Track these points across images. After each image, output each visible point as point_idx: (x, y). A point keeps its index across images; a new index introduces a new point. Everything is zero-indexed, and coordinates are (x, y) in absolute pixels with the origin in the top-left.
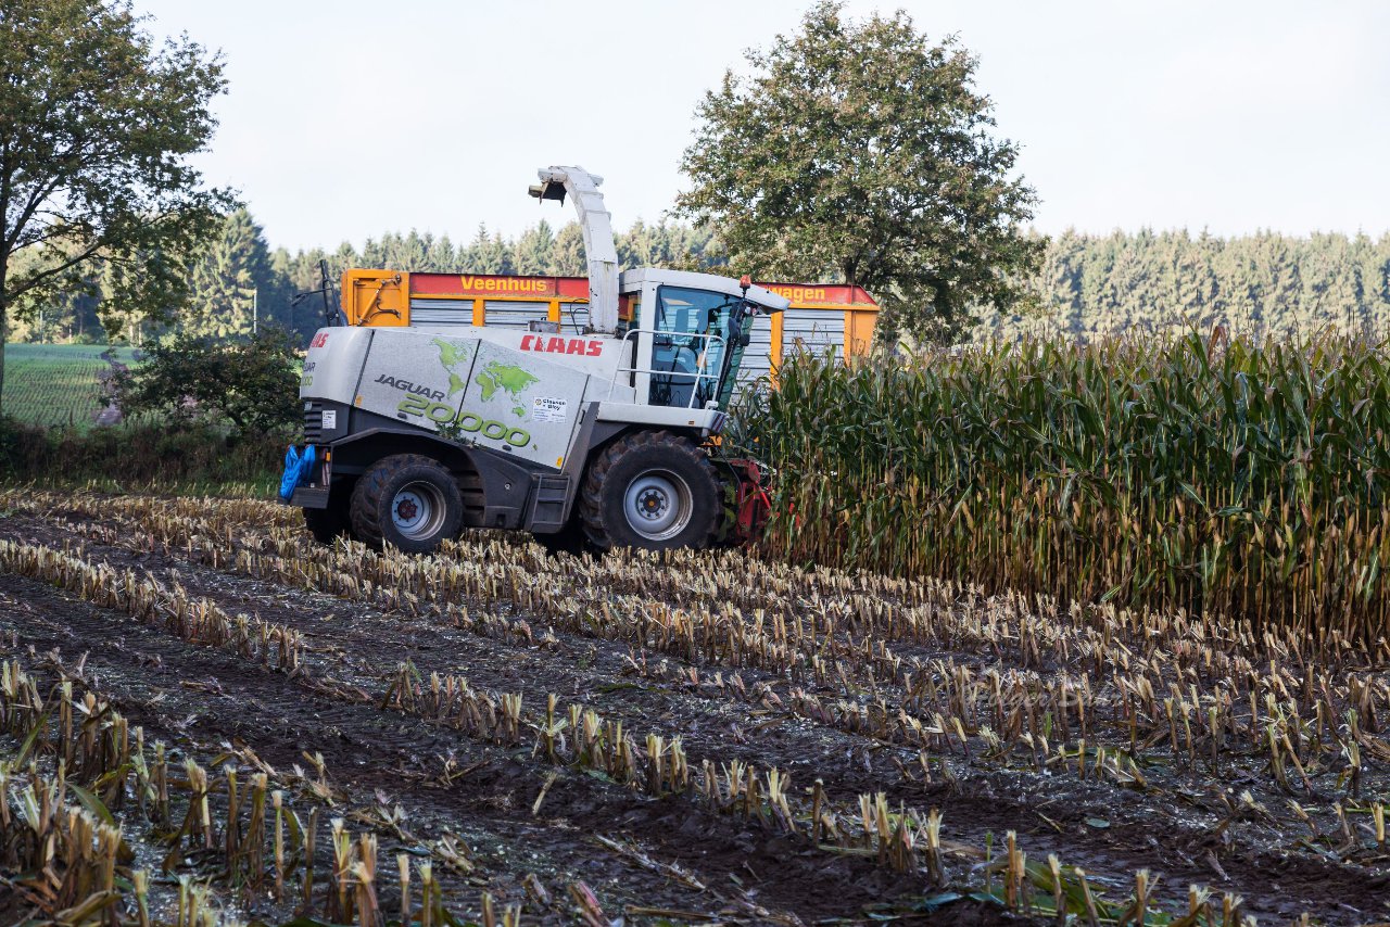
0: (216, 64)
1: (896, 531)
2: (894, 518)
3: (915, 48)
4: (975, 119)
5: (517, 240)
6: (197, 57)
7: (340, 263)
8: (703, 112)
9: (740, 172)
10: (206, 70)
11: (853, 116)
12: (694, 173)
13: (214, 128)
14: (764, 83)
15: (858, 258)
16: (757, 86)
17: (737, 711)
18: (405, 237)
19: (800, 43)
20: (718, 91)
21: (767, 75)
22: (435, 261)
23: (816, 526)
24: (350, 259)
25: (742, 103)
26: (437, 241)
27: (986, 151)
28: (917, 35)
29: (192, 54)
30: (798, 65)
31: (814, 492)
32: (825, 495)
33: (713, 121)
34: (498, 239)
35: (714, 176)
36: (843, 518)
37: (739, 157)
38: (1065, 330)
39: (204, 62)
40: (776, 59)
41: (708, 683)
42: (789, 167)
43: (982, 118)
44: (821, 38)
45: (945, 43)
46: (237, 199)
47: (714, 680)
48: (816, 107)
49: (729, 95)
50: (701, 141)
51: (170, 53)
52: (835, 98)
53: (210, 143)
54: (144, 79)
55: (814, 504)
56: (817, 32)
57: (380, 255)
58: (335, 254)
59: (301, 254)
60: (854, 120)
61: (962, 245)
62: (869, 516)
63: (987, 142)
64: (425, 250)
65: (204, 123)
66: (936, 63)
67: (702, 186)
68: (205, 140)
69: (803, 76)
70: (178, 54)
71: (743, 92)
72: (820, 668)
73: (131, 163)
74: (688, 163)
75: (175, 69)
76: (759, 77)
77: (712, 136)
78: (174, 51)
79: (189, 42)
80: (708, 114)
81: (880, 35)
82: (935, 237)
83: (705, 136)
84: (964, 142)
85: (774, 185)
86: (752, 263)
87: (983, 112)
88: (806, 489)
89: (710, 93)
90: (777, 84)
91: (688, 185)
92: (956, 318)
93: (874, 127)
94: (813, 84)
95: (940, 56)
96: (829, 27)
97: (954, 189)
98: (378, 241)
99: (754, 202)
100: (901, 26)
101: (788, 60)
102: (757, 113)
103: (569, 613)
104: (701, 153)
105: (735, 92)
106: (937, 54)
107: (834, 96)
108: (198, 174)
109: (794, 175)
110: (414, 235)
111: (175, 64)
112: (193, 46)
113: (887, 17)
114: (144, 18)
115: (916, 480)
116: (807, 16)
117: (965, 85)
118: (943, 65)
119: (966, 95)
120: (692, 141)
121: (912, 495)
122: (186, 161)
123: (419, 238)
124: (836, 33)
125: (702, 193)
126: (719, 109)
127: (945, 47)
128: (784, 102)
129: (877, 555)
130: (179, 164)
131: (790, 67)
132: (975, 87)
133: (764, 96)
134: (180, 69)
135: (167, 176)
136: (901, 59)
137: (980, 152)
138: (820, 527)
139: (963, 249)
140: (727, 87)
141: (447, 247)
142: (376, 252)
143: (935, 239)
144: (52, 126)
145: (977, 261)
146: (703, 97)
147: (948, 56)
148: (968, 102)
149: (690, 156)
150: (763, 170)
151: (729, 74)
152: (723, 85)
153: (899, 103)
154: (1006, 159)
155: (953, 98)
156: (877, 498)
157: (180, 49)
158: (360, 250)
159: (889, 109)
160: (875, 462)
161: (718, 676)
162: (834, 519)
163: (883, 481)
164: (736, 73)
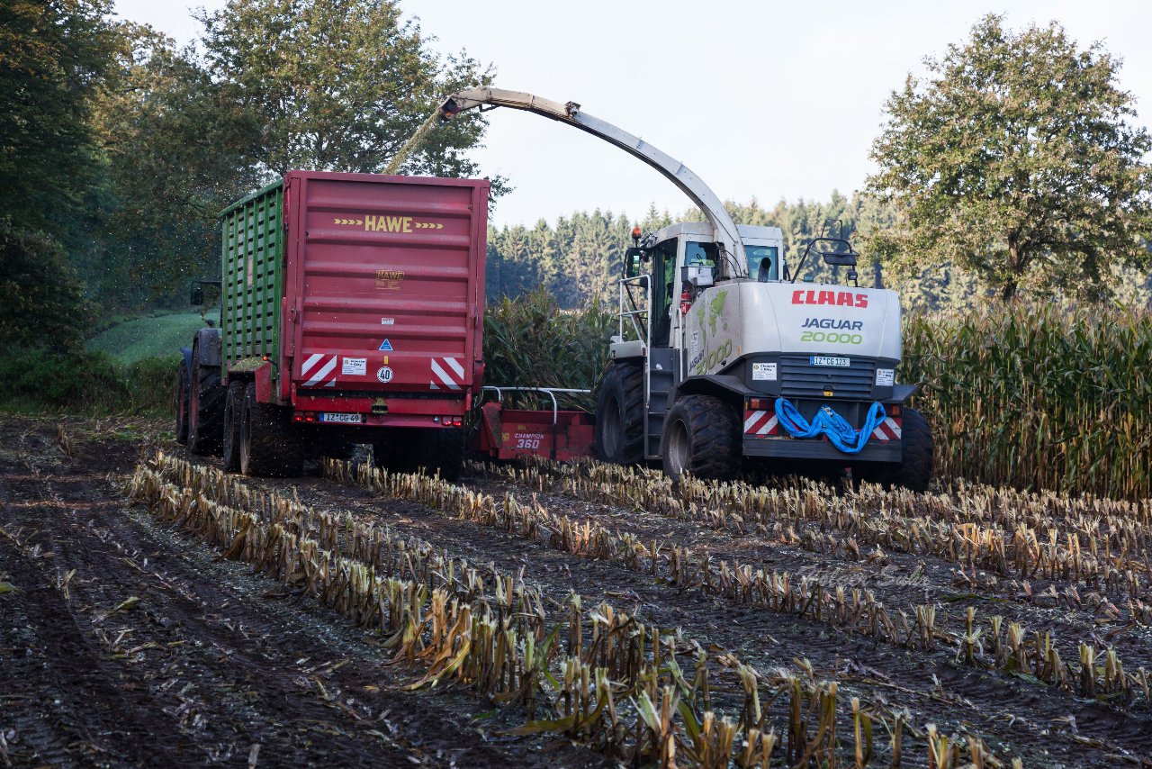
0: (487, 76)
1: (1111, 460)
2: (1109, 450)
3: (1067, 52)
4: (1119, 111)
5: (682, 215)
6: (474, 70)
7: (538, 237)
8: (889, 109)
9: (920, 158)
10: (480, 80)
11: (1016, 110)
12: (881, 159)
13: (486, 128)
14: (939, 85)
15: (1020, 229)
16: (933, 87)
17: (1081, 619)
18: (591, 215)
19: (969, 50)
20: (901, 91)
21: (941, 77)
22: (614, 234)
23: (1035, 457)
24: (546, 233)
25: (920, 101)
26: (616, 220)
27: (1126, 138)
28: (1069, 41)
29: (469, 68)
30: (968, 68)
31: (1033, 427)
32: (1044, 430)
33: (897, 116)
34: (667, 215)
35: (898, 161)
36: (1060, 448)
37: (920, 145)
38: (1141, 287)
39: (478, 73)
40: (949, 63)
41: (1044, 594)
42: (963, 154)
43: (1125, 110)
44: (986, 45)
45: (1093, 47)
46: (504, 185)
47: (1049, 591)
48: (985, 102)
49: (910, 95)
50: (888, 132)
51: (451, 67)
52: (998, 96)
53: (482, 140)
54: (430, 89)
55: (1033, 437)
56: (983, 41)
57: (570, 230)
58: (534, 229)
59: (506, 229)
60: (1018, 113)
61: (1110, 216)
62: (1086, 447)
63: (1126, 130)
64: (607, 227)
65: (478, 123)
66: (1085, 65)
67: (887, 170)
68: (478, 138)
69: (972, 77)
70: (457, 68)
71: (921, 91)
72: (1134, 582)
73: (421, 157)
74: (876, 151)
75: (455, 80)
76: (934, 79)
77: (896, 129)
78: (454, 65)
79: (466, 58)
80: (894, 111)
81: (1038, 43)
82: (1087, 210)
83: (891, 128)
84: (1109, 131)
85: (950, 169)
86: (928, 234)
87: (1126, 105)
88: (1025, 424)
89: (894, 93)
90: (950, 85)
91: (875, 169)
92: (1103, 278)
93: (1033, 119)
94: (980, 84)
95: (1088, 59)
96: (993, 36)
97: (1103, 169)
98: (569, 218)
99: (931, 183)
100: (1055, 35)
101: (959, 63)
102: (933, 109)
103: (879, 532)
104: (887, 142)
105: (916, 91)
106: (1086, 57)
107: (997, 94)
108: (475, 165)
109: (967, 159)
110: (598, 214)
111: (455, 76)
112: (470, 61)
113: (1043, 26)
114: (429, 39)
115: (1130, 417)
116: (974, 28)
117: (1111, 83)
118: (1090, 66)
119: (1112, 91)
120: (880, 133)
121: (1126, 429)
122: (464, 155)
123: (602, 215)
124: (999, 41)
125: (888, 176)
126: (901, 106)
127: (1093, 51)
128: (956, 99)
129: (1094, 480)
130: (459, 157)
131: (959, 71)
132: (1119, 83)
133: (939, 94)
134: (459, 80)
135: (449, 168)
136: (1056, 61)
137: (1121, 138)
138: (1039, 456)
139: (1111, 219)
140: (909, 88)
141: (625, 223)
142: (567, 228)
143: (1087, 212)
144: (359, 128)
145: (1120, 230)
146: (889, 96)
147: (1095, 59)
148: (1115, 97)
149: (878, 146)
150: (941, 156)
151: (910, 77)
152: (905, 86)
153: (1056, 98)
154: (1145, 144)
155: (1101, 94)
156: (1093, 432)
157: (459, 63)
158: (553, 226)
159: (1047, 104)
160: (1091, 401)
161: (1052, 589)
162: (1053, 451)
163: (1098, 418)
164: (915, 76)
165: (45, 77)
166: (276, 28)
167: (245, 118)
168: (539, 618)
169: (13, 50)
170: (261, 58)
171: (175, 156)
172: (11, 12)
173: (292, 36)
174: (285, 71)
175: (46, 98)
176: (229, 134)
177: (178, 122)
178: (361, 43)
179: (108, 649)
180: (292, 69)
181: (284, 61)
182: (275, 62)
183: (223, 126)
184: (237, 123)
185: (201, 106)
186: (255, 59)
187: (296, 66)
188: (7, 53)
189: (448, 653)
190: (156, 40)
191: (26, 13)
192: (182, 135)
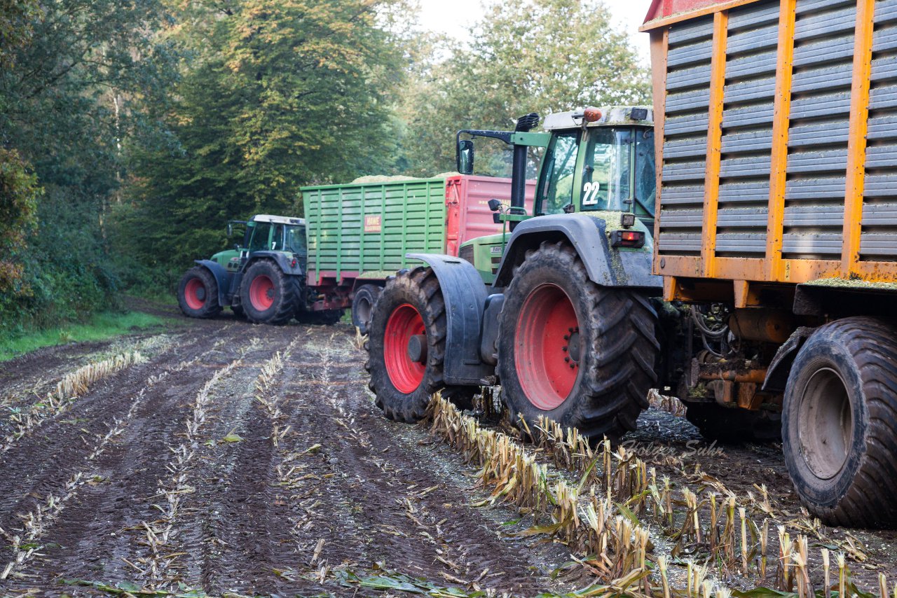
165: (356, 75)
166: (520, 32)
167: (496, 99)
168: (588, 457)
169: (331, 56)
170: (508, 54)
171: (447, 129)
172: (329, 29)
173: (533, 36)
174: (524, 63)
175: (356, 89)
176: (485, 112)
177: (448, 103)
178: (583, 39)
179: (280, 479)
180: (531, 61)
181: (525, 56)
182: (519, 57)
183: (481, 105)
184: (491, 103)
185: (465, 91)
186: (504, 55)
187: (533, 59)
188: (327, 58)
189: (505, 481)
190: (450, 43)
191: (340, 29)
192: (452, 114)
